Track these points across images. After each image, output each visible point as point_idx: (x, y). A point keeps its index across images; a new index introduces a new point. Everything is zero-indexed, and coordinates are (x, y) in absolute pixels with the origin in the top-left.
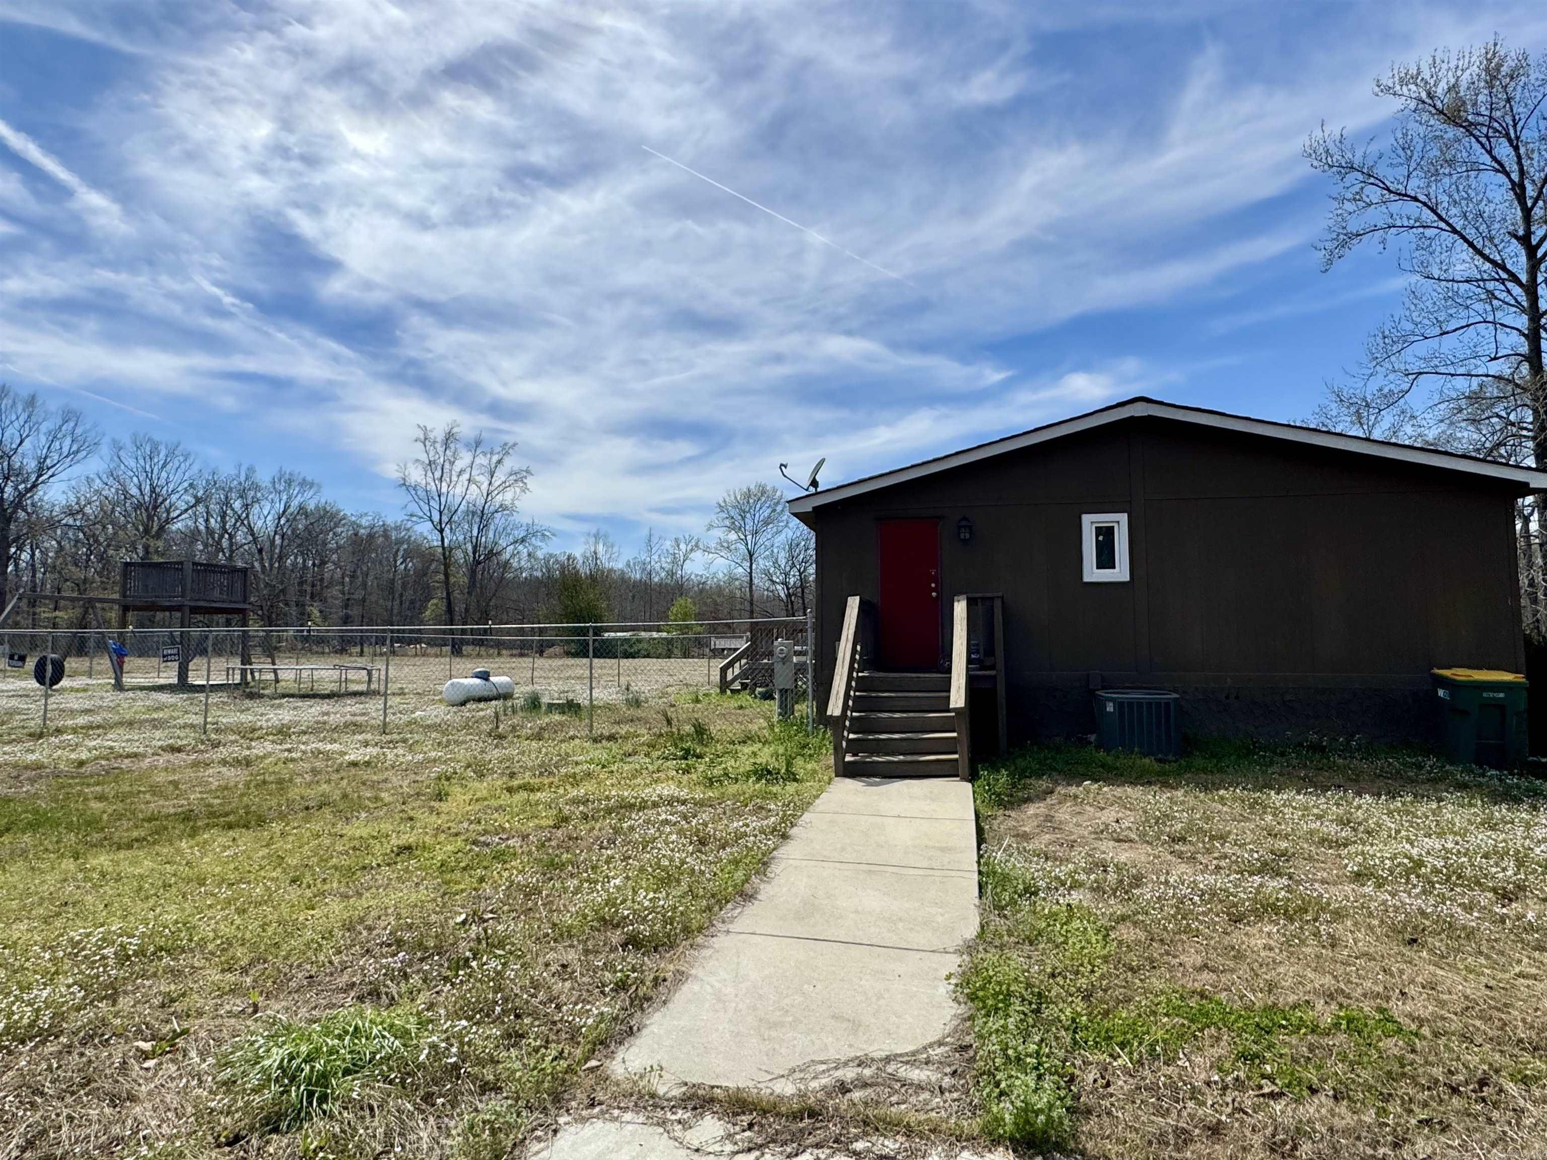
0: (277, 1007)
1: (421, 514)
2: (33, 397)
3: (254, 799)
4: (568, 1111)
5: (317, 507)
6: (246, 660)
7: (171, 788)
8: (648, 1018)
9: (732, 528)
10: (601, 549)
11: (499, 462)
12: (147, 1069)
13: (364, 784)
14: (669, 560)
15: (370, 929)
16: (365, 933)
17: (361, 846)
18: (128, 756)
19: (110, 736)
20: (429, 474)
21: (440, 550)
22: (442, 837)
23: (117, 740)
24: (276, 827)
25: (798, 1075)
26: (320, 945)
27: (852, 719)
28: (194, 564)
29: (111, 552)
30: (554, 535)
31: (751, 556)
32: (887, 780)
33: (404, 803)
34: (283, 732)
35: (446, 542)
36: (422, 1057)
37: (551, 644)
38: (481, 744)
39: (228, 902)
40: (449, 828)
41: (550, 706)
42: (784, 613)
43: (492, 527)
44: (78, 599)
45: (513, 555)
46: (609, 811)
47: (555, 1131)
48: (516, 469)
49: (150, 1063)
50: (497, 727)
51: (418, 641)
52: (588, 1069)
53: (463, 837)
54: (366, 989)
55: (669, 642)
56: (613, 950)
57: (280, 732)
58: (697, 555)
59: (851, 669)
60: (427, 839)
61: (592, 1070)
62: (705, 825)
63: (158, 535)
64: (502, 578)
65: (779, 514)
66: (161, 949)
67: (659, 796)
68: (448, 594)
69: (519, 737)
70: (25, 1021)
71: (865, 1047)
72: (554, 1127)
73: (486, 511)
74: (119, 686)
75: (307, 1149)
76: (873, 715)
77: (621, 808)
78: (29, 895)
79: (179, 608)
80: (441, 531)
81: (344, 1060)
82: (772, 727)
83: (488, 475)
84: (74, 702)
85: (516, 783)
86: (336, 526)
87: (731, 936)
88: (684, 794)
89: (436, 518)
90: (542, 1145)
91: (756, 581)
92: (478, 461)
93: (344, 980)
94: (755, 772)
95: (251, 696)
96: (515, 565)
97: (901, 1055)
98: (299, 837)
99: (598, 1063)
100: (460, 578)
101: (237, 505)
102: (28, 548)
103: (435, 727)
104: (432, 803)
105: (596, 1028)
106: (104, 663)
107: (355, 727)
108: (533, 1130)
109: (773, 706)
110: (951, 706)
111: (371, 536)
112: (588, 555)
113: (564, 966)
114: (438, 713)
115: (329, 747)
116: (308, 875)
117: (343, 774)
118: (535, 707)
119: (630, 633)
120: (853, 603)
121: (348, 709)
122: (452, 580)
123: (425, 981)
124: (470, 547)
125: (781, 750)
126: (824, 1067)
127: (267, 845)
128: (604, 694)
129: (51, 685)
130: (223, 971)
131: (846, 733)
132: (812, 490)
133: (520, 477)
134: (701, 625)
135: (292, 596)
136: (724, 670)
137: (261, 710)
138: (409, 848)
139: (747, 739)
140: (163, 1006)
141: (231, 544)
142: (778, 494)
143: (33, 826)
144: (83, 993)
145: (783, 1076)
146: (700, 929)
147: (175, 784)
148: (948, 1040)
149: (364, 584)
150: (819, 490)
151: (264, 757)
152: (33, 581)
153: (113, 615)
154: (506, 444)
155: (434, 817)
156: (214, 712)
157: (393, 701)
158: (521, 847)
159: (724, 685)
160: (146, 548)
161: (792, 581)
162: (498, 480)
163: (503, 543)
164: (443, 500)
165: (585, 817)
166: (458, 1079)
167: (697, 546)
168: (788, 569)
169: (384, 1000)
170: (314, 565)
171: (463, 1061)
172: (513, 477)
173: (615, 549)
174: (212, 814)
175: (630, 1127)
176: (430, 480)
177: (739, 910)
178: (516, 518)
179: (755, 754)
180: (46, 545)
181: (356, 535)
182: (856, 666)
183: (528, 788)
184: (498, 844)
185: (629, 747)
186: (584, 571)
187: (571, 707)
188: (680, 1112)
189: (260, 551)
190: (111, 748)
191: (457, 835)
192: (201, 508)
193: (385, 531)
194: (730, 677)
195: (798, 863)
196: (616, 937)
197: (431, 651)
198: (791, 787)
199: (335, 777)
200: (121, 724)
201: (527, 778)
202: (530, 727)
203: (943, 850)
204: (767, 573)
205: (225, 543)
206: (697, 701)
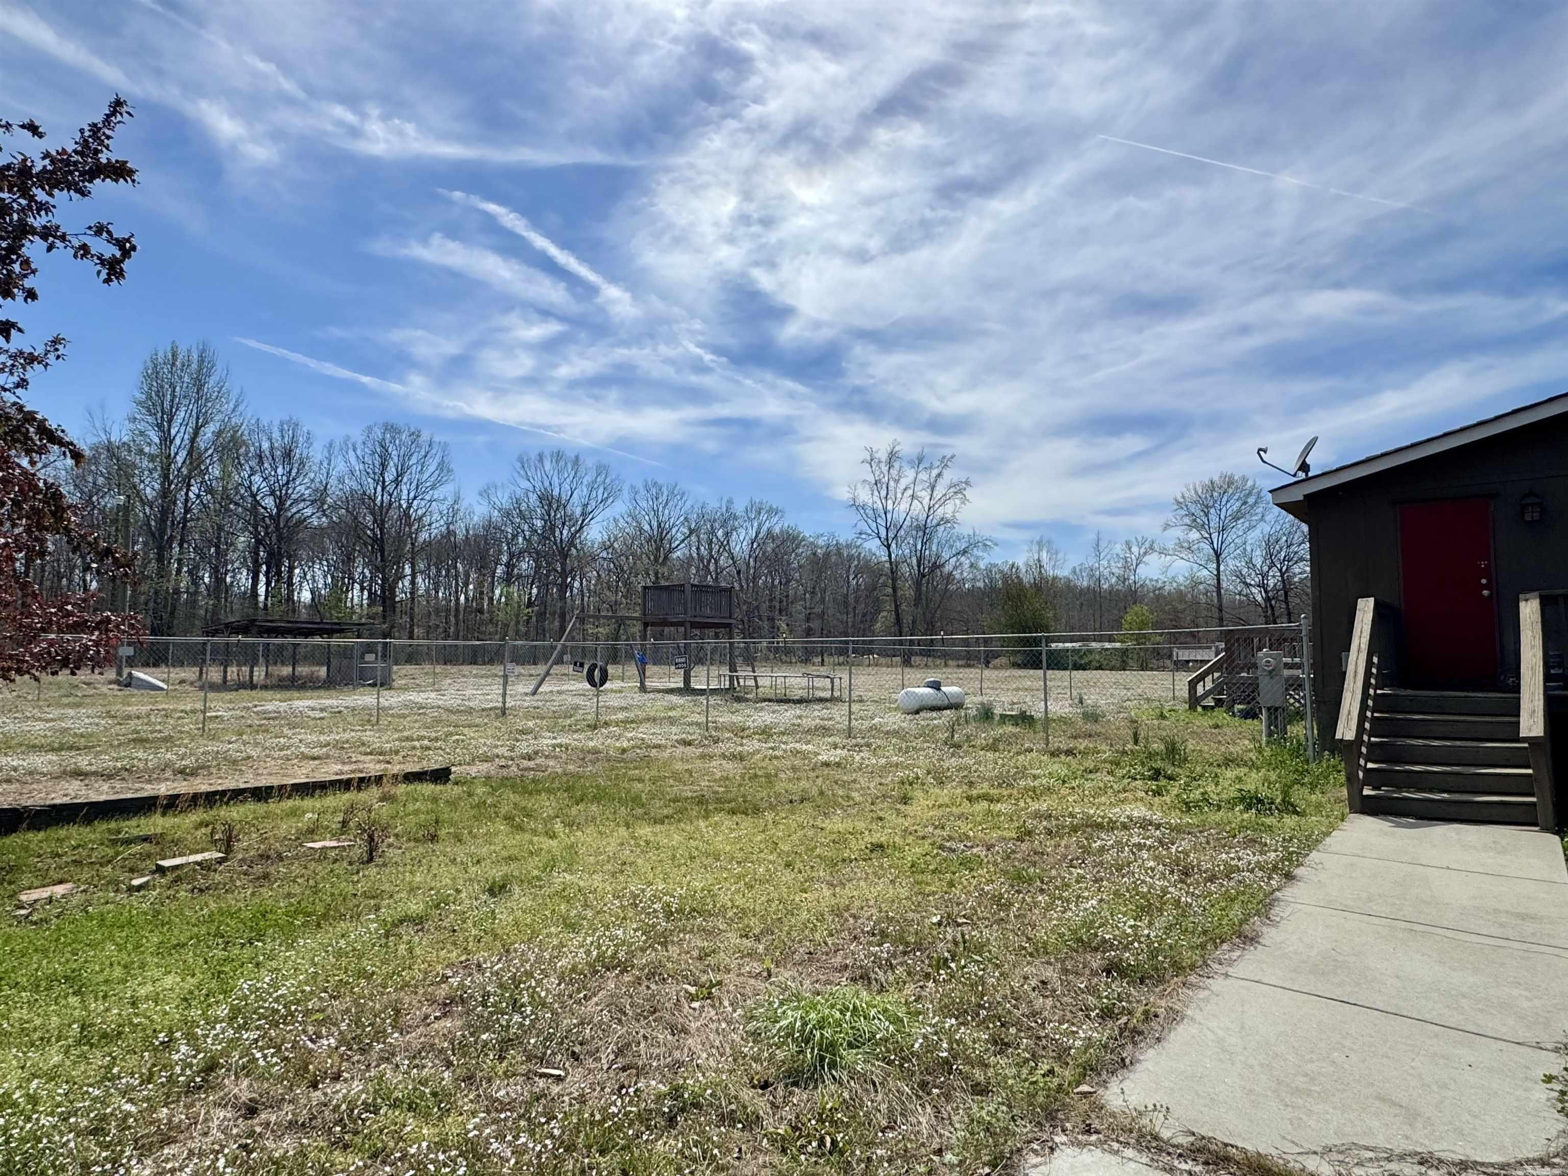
0: (787, 974)
1: (869, 531)
2: (577, 457)
3: (749, 789)
4: (1063, 1131)
5: (781, 531)
6: (733, 669)
7: (687, 775)
8: (1141, 1053)
9: (1194, 525)
10: (1044, 555)
11: (939, 475)
12: (694, 1009)
13: (836, 782)
14: (1120, 565)
15: (855, 917)
16: (851, 920)
17: (840, 840)
18: (655, 747)
19: (641, 730)
20: (876, 493)
21: (888, 565)
22: (910, 839)
23: (645, 732)
24: (769, 816)
25: (1335, 1156)
26: (815, 926)
27: (1370, 745)
28: (692, 585)
29: (633, 579)
30: (996, 545)
31: (1218, 555)
32: (1425, 822)
33: (872, 804)
34: (766, 732)
35: (893, 556)
36: (917, 1046)
37: (997, 655)
38: (938, 752)
39: (740, 877)
40: (916, 831)
41: (1003, 717)
42: (1263, 620)
43: (935, 541)
44: (611, 617)
45: (955, 568)
46: (1074, 829)
47: (1052, 1149)
48: (955, 481)
49: (696, 1005)
50: (953, 736)
51: (870, 652)
52: (1081, 1093)
53: (929, 841)
54: (858, 972)
55: (1124, 652)
56: (1094, 973)
57: (764, 732)
58: (1152, 558)
59: (1366, 685)
60: (897, 839)
61: (1085, 1095)
62: (1186, 854)
63: (664, 563)
64: (946, 590)
65: (1252, 507)
66: (694, 910)
67: (1128, 817)
68: (897, 607)
69: (974, 746)
70: (609, 953)
71: (1427, 1142)
72: (1050, 1144)
73: (929, 525)
74: (643, 689)
75: (824, 1108)
76: (1400, 742)
77: (1087, 826)
78: (601, 854)
79: (681, 624)
80: (888, 547)
81: (847, 1033)
82: (1260, 751)
83: (929, 491)
84: (614, 701)
85: (974, 792)
86: (798, 547)
87: (1229, 981)
88: (1157, 817)
89: (883, 534)
90: (1039, 1159)
91: (1224, 585)
92: (920, 476)
93: (838, 960)
94: (1242, 799)
95: (739, 700)
96: (958, 576)
97: (1482, 1164)
98: (788, 826)
99: (1092, 1090)
100: (907, 590)
101: (720, 533)
102: (578, 578)
103: (895, 733)
104: (898, 806)
105: (1085, 1053)
106: (632, 670)
107: (824, 731)
108: (1029, 1142)
109: (1260, 726)
110: (1522, 734)
111: (827, 555)
112: (1031, 563)
113: (1043, 982)
114: (894, 720)
115: (804, 747)
116: (798, 861)
117: (818, 772)
118: (987, 718)
119: (1080, 644)
120: (1365, 609)
121: (816, 713)
122: (900, 593)
123: (909, 974)
124: (914, 561)
125: (1273, 776)
126: (1371, 1154)
127: (763, 831)
128: (1060, 707)
129: (601, 685)
130: (741, 936)
131: (1362, 762)
132: (1301, 475)
133: (959, 489)
134: (1161, 634)
135: (765, 613)
136: (1193, 684)
137: (748, 711)
138: (881, 846)
139: (1229, 761)
140: (700, 958)
141: (716, 568)
142: (1250, 483)
143: (597, 799)
144: (644, 938)
145: (1315, 1153)
146: (1193, 967)
147: (690, 772)
148: (1556, 1160)
149: (823, 600)
150: (1310, 474)
151: (753, 754)
152: (582, 604)
153: (637, 628)
154: (944, 457)
155: (900, 820)
156: (713, 713)
157: (855, 707)
158: (986, 856)
159: (1194, 701)
160: (656, 574)
161: (1271, 583)
162: (938, 494)
163: (946, 555)
164: (889, 516)
165: (1049, 832)
166: (950, 1074)
167: (1151, 548)
168: (1266, 568)
169: (875, 987)
170: (780, 582)
171: (954, 1058)
172: (953, 490)
173: (1060, 556)
174: (719, 800)
175: (1132, 1165)
176: (876, 499)
177: (1238, 953)
178: (958, 530)
179: (1239, 779)
180: (590, 574)
181: (815, 554)
182: (1373, 681)
183: (985, 797)
184: (963, 851)
185: (1089, 764)
186: (1027, 579)
187: (1024, 719)
188: (1190, 1163)
189: (739, 572)
190: (643, 739)
191: (923, 838)
192: (693, 538)
193: (839, 549)
194: (1200, 690)
195: (1309, 909)
196: (1096, 961)
197: (883, 660)
198: (1290, 821)
199: (812, 775)
200: (648, 720)
201: (984, 788)
202: (982, 738)
203: (1524, 917)
204: (1239, 575)
205: (712, 567)
206: (1162, 717)
